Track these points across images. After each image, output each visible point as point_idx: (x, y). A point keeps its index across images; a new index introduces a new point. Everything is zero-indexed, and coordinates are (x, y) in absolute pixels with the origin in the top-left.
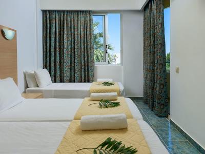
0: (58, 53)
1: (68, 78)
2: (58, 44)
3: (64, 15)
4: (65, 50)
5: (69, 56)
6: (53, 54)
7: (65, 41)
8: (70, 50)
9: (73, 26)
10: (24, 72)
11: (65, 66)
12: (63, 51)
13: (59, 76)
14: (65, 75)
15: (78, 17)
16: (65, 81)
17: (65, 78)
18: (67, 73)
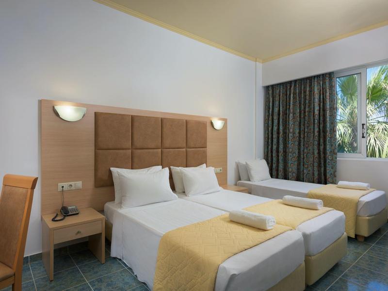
0: (281, 139)
1: (294, 175)
2: (281, 128)
3: (291, 87)
4: (291, 135)
5: (297, 143)
6: (275, 141)
7: (291, 123)
8: (297, 135)
9: (303, 100)
10: (236, 163)
11: (290, 158)
12: (289, 137)
13: (282, 169)
14: (290, 170)
15: (310, 85)
16: (290, 177)
17: (290, 174)
18: (292, 168)
